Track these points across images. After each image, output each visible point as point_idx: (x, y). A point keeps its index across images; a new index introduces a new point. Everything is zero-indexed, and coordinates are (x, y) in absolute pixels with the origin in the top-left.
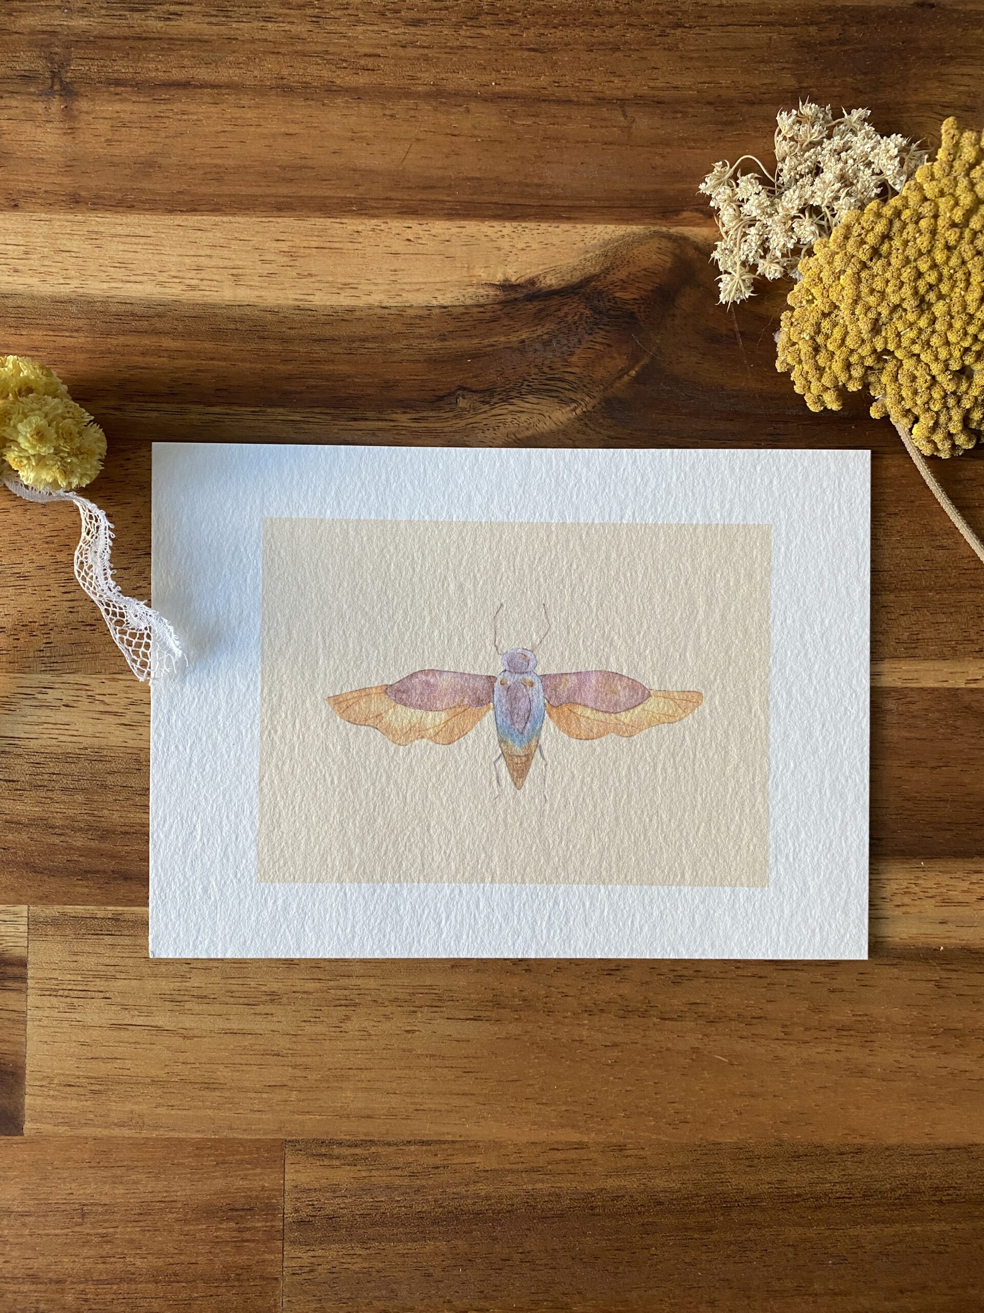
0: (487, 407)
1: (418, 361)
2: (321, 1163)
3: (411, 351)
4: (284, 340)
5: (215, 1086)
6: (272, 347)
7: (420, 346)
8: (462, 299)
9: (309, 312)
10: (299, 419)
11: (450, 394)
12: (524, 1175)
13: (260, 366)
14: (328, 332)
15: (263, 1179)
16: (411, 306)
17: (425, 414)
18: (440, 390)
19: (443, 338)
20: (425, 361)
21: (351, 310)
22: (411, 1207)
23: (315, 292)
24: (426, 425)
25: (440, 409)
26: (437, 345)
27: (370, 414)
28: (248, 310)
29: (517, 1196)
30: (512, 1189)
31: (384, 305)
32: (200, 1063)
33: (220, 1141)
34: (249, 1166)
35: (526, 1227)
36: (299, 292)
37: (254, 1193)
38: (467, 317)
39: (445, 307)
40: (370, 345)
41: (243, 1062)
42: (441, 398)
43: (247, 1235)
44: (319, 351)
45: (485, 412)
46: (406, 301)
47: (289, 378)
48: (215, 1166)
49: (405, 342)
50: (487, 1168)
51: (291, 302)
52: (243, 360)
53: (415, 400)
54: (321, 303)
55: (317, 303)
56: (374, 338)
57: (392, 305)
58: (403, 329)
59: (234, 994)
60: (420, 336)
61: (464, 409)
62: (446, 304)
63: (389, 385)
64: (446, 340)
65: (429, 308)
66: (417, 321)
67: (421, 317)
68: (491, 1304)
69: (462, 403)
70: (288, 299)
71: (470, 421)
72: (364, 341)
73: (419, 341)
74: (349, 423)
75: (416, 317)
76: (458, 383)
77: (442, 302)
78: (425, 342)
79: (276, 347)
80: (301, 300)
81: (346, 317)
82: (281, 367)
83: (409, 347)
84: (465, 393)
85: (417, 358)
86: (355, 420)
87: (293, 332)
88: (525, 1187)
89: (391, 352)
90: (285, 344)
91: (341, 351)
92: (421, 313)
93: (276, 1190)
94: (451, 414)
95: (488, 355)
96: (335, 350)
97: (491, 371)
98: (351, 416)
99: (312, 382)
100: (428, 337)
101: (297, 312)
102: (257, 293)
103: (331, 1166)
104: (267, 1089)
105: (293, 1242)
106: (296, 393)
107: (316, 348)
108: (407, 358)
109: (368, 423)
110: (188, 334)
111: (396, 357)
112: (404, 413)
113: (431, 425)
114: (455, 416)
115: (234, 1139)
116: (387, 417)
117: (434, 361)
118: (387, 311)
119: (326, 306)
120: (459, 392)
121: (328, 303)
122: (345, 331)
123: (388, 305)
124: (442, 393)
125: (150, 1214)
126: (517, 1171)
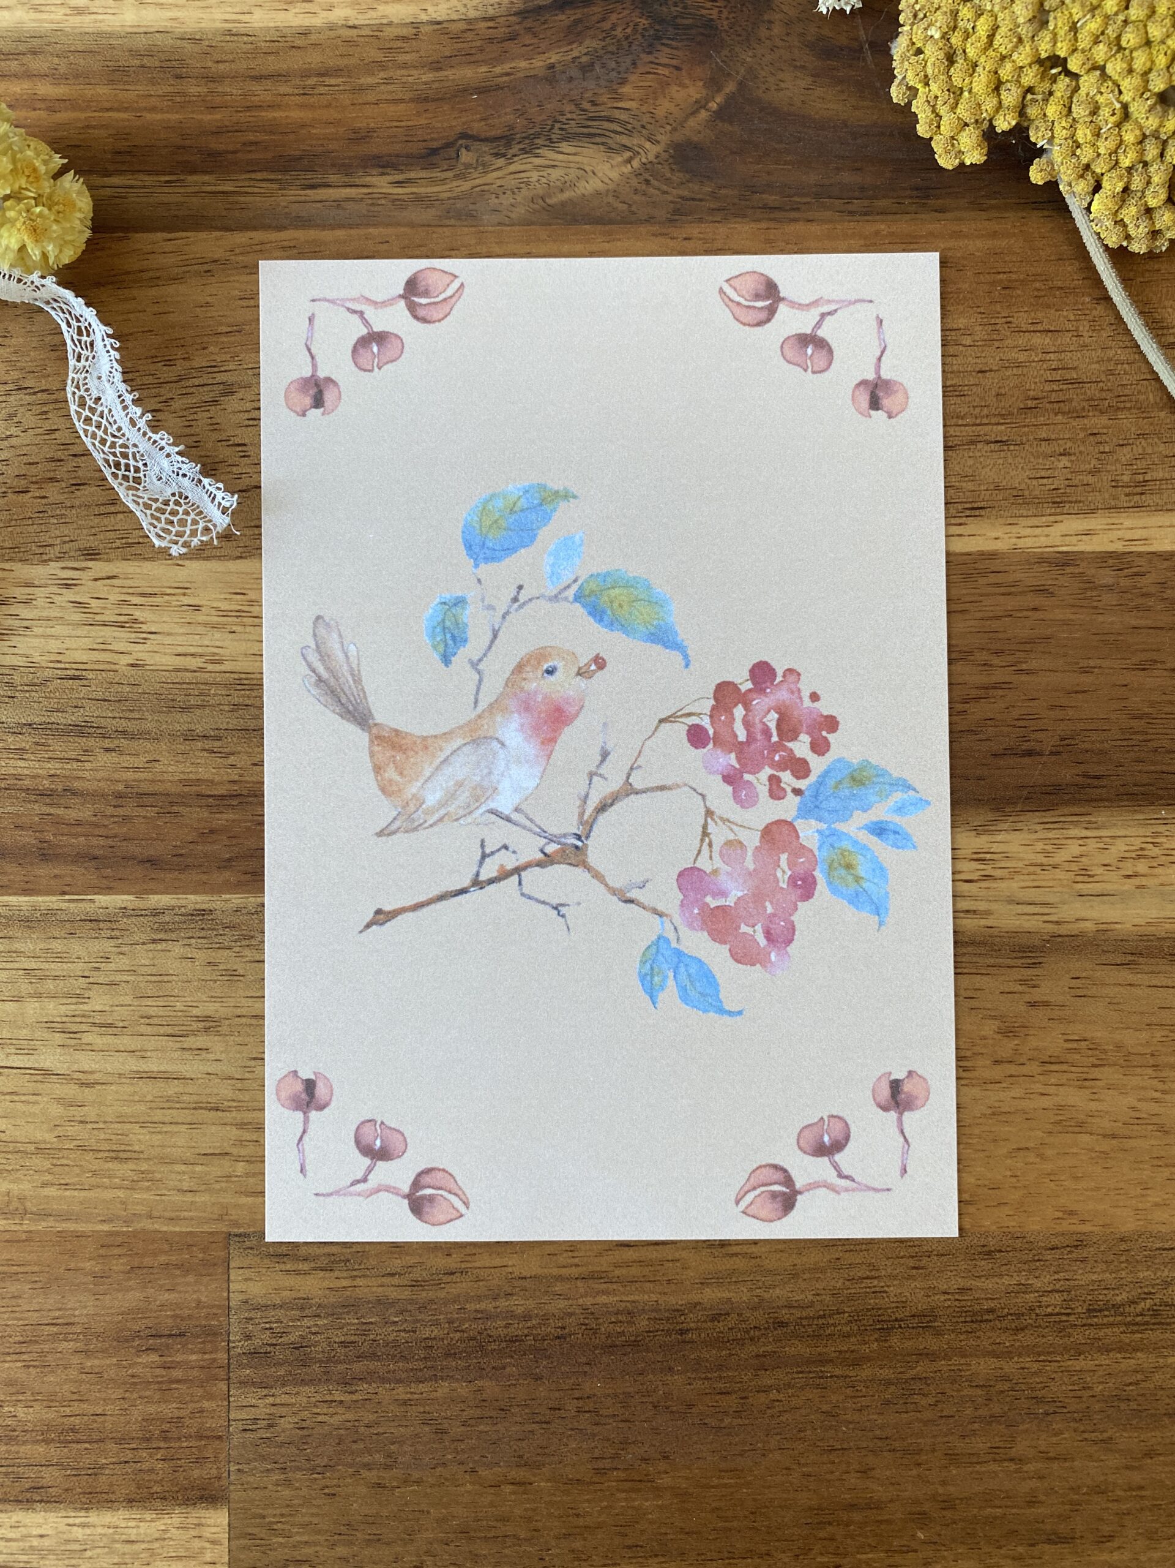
0: (501, 162)
1: (402, 101)
2: (283, 1267)
3: (390, 88)
4: (210, 79)
5: (129, 1155)
6: (193, 90)
7: (404, 80)
8: (463, 10)
9: (245, 39)
10: (232, 189)
11: (448, 145)
12: (579, 1283)
13: (177, 116)
14: (273, 64)
15: (198, 1291)
16: (390, 24)
17: (412, 175)
18: (432, 140)
19: (437, 66)
20: (412, 100)
21: (305, 33)
22: (414, 1332)
23: (253, 9)
24: (414, 190)
25: (432, 166)
26: (428, 77)
27: (332, 178)
28: (159, 39)
29: (571, 1315)
30: (562, 1304)
31: (350, 23)
32: (105, 1122)
33: (135, 1234)
34: (178, 1272)
35: (583, 1360)
36: (229, 9)
37: (187, 1312)
38: (470, 36)
39: (439, 23)
40: (333, 81)
41: (167, 1119)
42: (434, 152)
43: (177, 1374)
44: (262, 92)
45: (499, 169)
46: (383, 17)
47: (218, 132)
48: (128, 1273)
49: (382, 75)
50: (524, 1274)
51: (218, 25)
52: (153, 109)
53: (398, 156)
54: (261, 25)
55: (256, 25)
56: (337, 72)
57: (362, 22)
58: (380, 56)
59: (151, 1021)
60: (405, 66)
61: (468, 166)
62: (439, 19)
63: (360, 137)
64: (441, 69)
65: (415, 25)
66: (399, 44)
67: (404, 38)
68: (534, 1475)
69: (466, 157)
70: (214, 20)
71: (478, 182)
72: (323, 75)
73: (404, 72)
74: (302, 192)
75: (398, 38)
76: (459, 129)
77: (434, 16)
78: (412, 73)
79: (199, 89)
80: (234, 21)
81: (298, 43)
82: (207, 118)
83: (388, 81)
84: (469, 142)
85: (400, 96)
86: (313, 187)
87: (221, 66)
88: (581, 1301)
89: (362, 89)
90: (211, 85)
91: (290, 91)
92: (404, 32)
93: (219, 1307)
94: (450, 174)
95: (502, 88)
96: (284, 89)
97: (508, 110)
98: (307, 182)
99: (251, 137)
100: (415, 67)
101: (228, 38)
102: (170, 14)
103: (298, 1272)
104: (204, 1160)
105: (243, 1383)
106: (227, 152)
107: (256, 87)
108: (384, 97)
109: (331, 191)
110: (77, 75)
111: (371, 97)
112: (383, 174)
113: (422, 190)
114: (455, 176)
115: (156, 1231)
116: (358, 181)
117: (424, 99)
118: (355, 32)
119: (269, 28)
120: (460, 142)
121: (272, 25)
122: (295, 62)
123: (356, 22)
124: (435, 145)
125: (36, 1342)
126: (569, 1279)
